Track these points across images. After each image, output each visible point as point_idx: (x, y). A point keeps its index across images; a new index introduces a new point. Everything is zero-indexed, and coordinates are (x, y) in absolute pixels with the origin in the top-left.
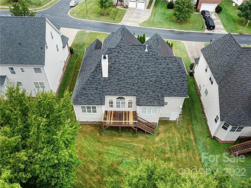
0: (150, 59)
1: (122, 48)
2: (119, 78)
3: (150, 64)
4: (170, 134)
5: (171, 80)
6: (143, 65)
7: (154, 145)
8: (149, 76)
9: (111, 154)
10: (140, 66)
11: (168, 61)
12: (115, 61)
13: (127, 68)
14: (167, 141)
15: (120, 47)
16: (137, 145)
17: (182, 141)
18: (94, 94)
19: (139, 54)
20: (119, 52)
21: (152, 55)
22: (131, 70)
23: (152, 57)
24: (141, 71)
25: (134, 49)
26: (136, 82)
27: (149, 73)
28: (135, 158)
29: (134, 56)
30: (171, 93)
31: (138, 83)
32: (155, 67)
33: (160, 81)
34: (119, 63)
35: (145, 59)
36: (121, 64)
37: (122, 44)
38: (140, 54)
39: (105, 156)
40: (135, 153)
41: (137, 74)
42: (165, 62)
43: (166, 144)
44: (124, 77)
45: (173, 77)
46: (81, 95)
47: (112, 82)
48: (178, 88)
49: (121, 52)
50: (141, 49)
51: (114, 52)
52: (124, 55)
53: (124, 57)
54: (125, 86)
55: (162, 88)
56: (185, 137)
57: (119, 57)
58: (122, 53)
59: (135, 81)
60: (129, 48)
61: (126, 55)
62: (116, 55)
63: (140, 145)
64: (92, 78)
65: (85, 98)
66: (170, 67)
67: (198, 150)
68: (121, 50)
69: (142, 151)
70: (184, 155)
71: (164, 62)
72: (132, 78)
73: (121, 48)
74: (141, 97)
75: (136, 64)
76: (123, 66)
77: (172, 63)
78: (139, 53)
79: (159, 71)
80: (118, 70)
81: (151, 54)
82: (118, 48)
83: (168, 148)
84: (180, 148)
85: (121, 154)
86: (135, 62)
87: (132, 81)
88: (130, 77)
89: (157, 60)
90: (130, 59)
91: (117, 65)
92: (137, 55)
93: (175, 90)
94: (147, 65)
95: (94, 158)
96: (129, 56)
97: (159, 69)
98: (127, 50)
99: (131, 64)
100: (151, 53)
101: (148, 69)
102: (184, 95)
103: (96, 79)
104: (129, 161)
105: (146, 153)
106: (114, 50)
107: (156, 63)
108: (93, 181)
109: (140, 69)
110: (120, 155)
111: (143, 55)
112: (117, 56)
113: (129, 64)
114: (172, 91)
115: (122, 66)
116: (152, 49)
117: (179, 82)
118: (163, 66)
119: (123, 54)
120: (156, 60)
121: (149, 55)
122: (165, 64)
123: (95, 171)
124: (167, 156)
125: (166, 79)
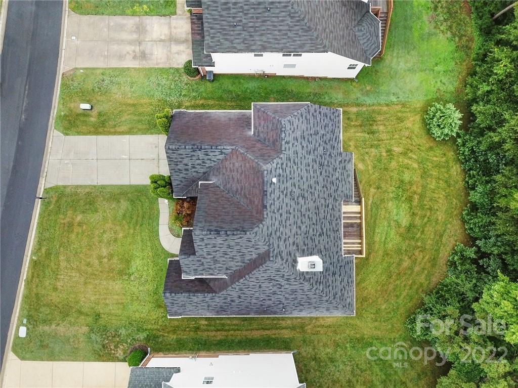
0: (288, 174)
1: (272, 232)
2: (318, 233)
3: (296, 175)
4: (351, 143)
5: (319, 135)
6: (299, 188)
7: (371, 172)
8: (314, 177)
9: (386, 238)
10: (300, 195)
11: (292, 137)
12: (294, 243)
13: (304, 220)
14: (362, 151)
15: (270, 236)
16: (371, 199)
17: (361, 126)
18: (341, 277)
19: (281, 196)
20: (279, 238)
21: (282, 169)
22: (306, 211)
23: (285, 169)
24: (307, 192)
25: (273, 207)
26: (323, 201)
27: (310, 176)
28: (391, 202)
29: (284, 205)
30: (336, 139)
31: (324, 198)
32: (301, 165)
33: (321, 156)
34: (296, 237)
35: (289, 183)
36: (297, 232)
37: (265, 232)
38: (281, 194)
39: (390, 246)
40: (382, 201)
41: (312, 200)
42: (293, 144)
43: (367, 153)
44: (316, 224)
45: (315, 131)
46: (343, 300)
47: (325, 246)
48: (330, 125)
49: (278, 234)
50: (273, 192)
51: (278, 248)
52: (283, 227)
53: (286, 225)
54: (329, 222)
55: (330, 155)
56: (354, 121)
57: (287, 237)
58: (279, 231)
59: (322, 204)
60: (272, 217)
61: (284, 222)
62: (285, 243)
63: (371, 194)
64: (319, 285)
65: (346, 291)
66: (301, 136)
67: (373, 105)
68: (275, 234)
69: (380, 190)
70: (381, 128)
71: (293, 146)
72: (318, 209)
73: (271, 234)
74: (342, 191)
75: (297, 201)
76: (300, 227)
77: (294, 129)
78: (279, 195)
79: (307, 157)
80: (307, 237)
81: (281, 171)
82: (272, 241)
83: (374, 151)
84: (373, 133)
85: (386, 223)
86: (294, 204)
87: (321, 210)
88: (316, 213)
89: (290, 160)
90: (290, 213)
91: (300, 240)
92: (283, 199)
93: (332, 132)
94: (299, 180)
95: (392, 262)
96: (284, 216)
97: (303, 158)
98: (275, 220)
99: (298, 211)
100: (279, 171)
101: (305, 179)
102: (338, 116)
103: (321, 279)
104: (395, 210)
105: (383, 185)
106: (276, 248)
107: (294, 163)
108: (423, 259)
109: (304, 194)
110: (388, 224)
111: (283, 188)
112: (285, 240)
113: (298, 216)
114: (334, 137)
115: (300, 229)
116: (272, 169)
117: (322, 121)
118: (299, 148)
119: (281, 229)
120: (290, 162)
121: (282, 175)
122: (296, 144)
123: (410, 258)
124: (384, 154)
125: (317, 144)
